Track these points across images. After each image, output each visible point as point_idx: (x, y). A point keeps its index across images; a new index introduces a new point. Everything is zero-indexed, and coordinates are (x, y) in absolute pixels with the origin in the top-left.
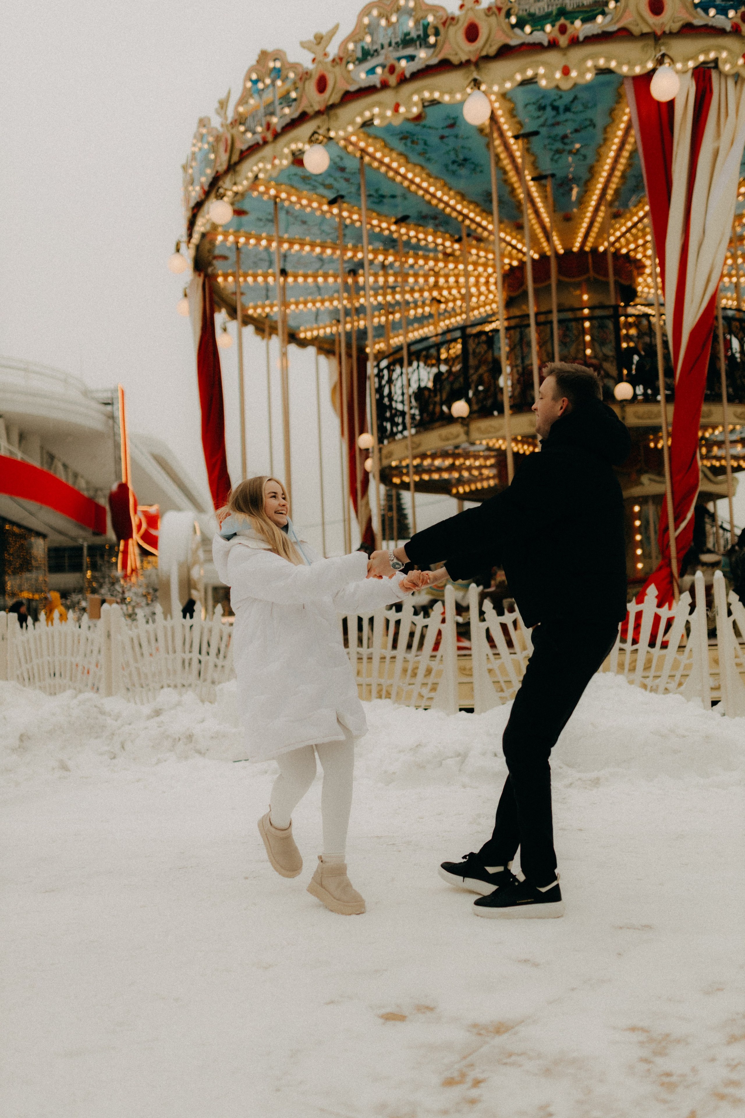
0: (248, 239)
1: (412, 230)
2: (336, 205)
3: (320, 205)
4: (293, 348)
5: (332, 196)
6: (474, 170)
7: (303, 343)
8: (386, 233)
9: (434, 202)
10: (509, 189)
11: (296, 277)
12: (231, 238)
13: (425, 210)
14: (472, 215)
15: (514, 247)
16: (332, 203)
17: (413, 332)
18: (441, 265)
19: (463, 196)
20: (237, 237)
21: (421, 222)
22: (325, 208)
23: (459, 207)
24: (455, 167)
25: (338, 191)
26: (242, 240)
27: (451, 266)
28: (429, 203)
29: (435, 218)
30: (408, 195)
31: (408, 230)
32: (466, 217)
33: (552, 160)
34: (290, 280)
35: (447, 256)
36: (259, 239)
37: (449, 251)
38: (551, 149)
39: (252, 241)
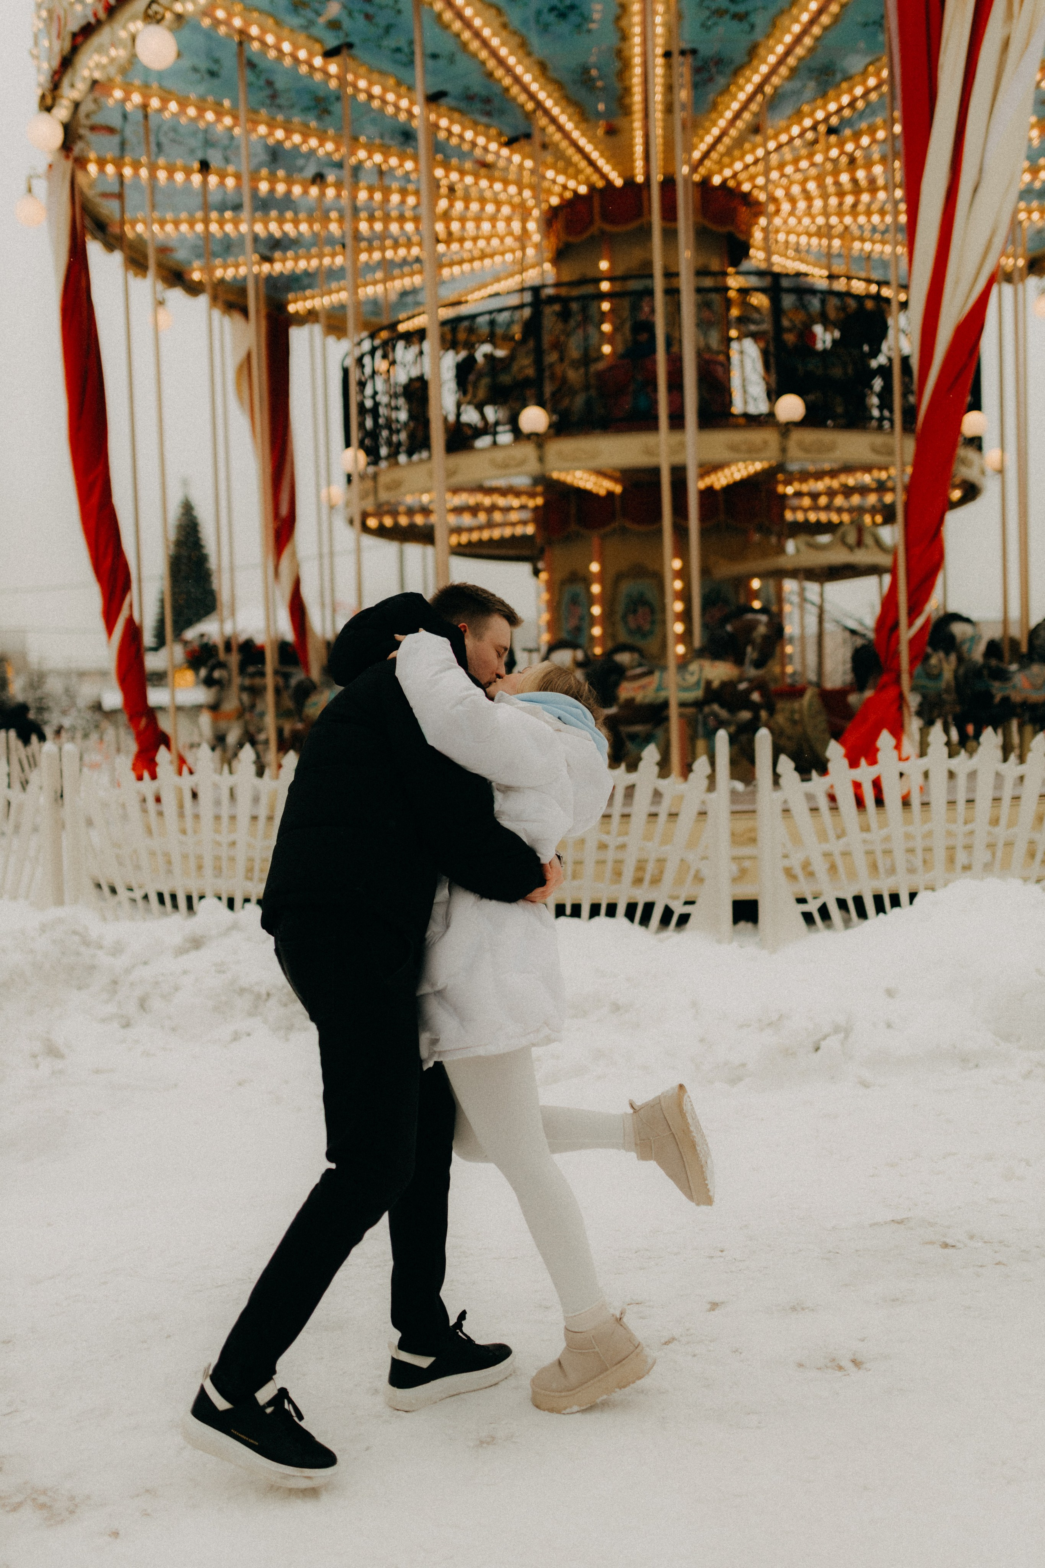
0: (165, 101)
1: (444, 116)
2: (335, 59)
3: (311, 55)
4: (176, 295)
5: (332, 42)
6: (579, 27)
7: (193, 289)
8: (403, 117)
9: (499, 73)
10: (618, 65)
11: (222, 176)
12: (136, 98)
13: (476, 84)
14: (549, 103)
15: (592, 163)
16: (329, 54)
17: (365, 285)
18: (469, 180)
19: (543, 68)
20: (146, 97)
21: (462, 105)
22: (318, 61)
23: (534, 87)
24: (551, 18)
25: (347, 35)
26: (155, 103)
27: (484, 183)
28: (490, 75)
29: (487, 100)
30: (460, 57)
31: (439, 116)
32: (539, 105)
33: (703, 25)
34: (213, 180)
35: (485, 167)
36: (183, 104)
37: (490, 158)
38: (708, 8)
39: (173, 106)
